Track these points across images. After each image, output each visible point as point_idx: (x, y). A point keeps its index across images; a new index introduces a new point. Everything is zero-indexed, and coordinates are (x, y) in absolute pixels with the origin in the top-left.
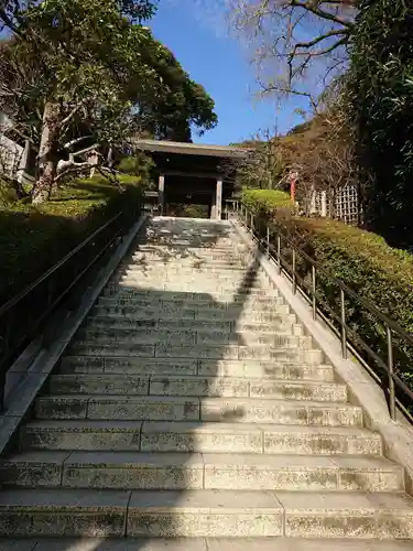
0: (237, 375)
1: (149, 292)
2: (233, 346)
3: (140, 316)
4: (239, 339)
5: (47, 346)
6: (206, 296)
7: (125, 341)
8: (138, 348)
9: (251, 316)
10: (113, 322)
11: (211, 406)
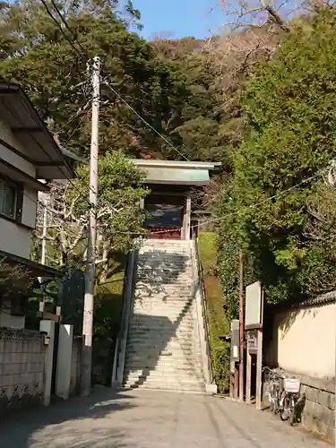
0: (173, 345)
1: (150, 316)
2: (172, 338)
3: (144, 327)
4: (175, 336)
5: (123, 336)
6: (166, 318)
7: (141, 336)
8: (146, 338)
9: (183, 326)
10: (135, 329)
11: (163, 352)
